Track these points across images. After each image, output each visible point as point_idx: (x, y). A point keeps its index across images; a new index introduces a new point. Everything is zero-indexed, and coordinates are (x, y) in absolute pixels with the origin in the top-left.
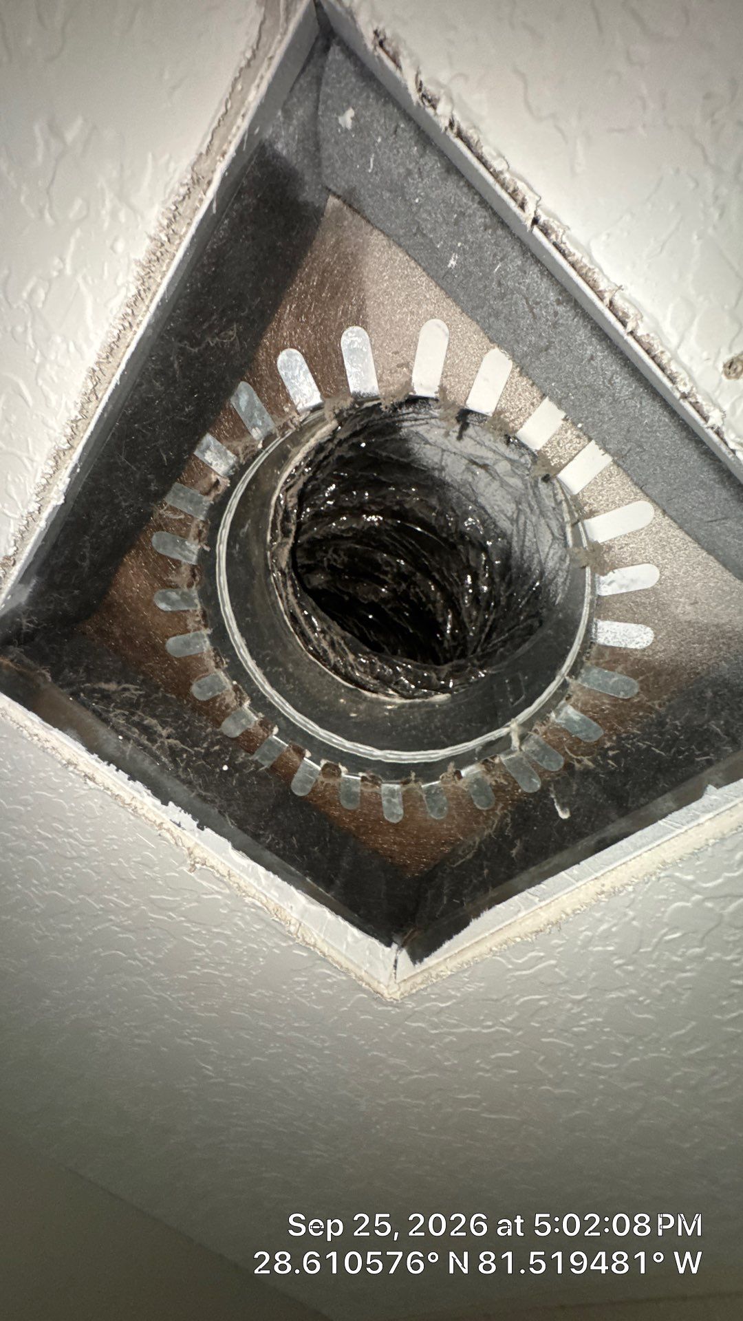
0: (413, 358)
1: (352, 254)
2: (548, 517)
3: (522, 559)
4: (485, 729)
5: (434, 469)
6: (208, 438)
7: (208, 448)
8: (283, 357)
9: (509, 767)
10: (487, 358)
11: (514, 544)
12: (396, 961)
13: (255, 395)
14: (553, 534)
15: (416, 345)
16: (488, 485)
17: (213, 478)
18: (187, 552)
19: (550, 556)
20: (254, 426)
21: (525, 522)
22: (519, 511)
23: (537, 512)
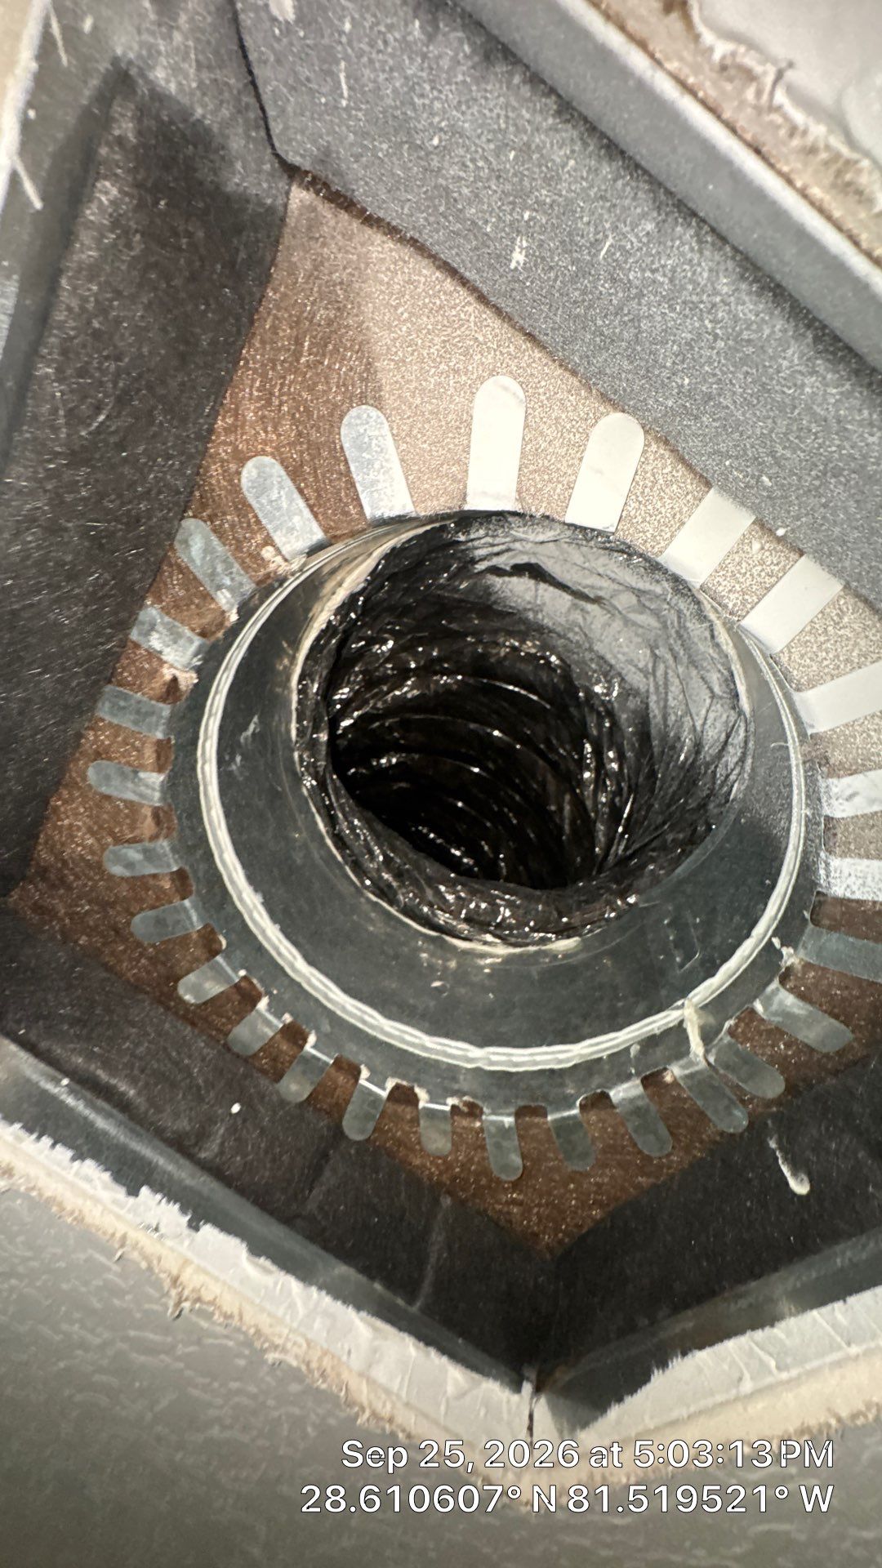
0: (467, 449)
1: (341, 283)
2: (703, 668)
3: (666, 726)
4: (640, 1009)
5: (525, 610)
6: (151, 612)
7: (152, 627)
8: (249, 472)
9: (690, 1088)
10: (596, 433)
11: (652, 705)
12: (531, 1417)
13: (213, 537)
14: (712, 691)
15: (469, 425)
16: (607, 625)
17: (167, 674)
18: (142, 788)
19: (709, 722)
20: (219, 587)
21: (666, 674)
22: (655, 657)
23: (685, 660)
